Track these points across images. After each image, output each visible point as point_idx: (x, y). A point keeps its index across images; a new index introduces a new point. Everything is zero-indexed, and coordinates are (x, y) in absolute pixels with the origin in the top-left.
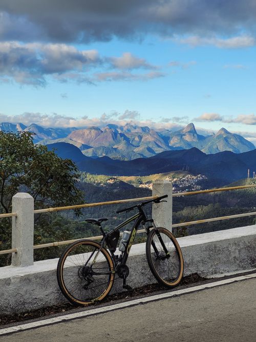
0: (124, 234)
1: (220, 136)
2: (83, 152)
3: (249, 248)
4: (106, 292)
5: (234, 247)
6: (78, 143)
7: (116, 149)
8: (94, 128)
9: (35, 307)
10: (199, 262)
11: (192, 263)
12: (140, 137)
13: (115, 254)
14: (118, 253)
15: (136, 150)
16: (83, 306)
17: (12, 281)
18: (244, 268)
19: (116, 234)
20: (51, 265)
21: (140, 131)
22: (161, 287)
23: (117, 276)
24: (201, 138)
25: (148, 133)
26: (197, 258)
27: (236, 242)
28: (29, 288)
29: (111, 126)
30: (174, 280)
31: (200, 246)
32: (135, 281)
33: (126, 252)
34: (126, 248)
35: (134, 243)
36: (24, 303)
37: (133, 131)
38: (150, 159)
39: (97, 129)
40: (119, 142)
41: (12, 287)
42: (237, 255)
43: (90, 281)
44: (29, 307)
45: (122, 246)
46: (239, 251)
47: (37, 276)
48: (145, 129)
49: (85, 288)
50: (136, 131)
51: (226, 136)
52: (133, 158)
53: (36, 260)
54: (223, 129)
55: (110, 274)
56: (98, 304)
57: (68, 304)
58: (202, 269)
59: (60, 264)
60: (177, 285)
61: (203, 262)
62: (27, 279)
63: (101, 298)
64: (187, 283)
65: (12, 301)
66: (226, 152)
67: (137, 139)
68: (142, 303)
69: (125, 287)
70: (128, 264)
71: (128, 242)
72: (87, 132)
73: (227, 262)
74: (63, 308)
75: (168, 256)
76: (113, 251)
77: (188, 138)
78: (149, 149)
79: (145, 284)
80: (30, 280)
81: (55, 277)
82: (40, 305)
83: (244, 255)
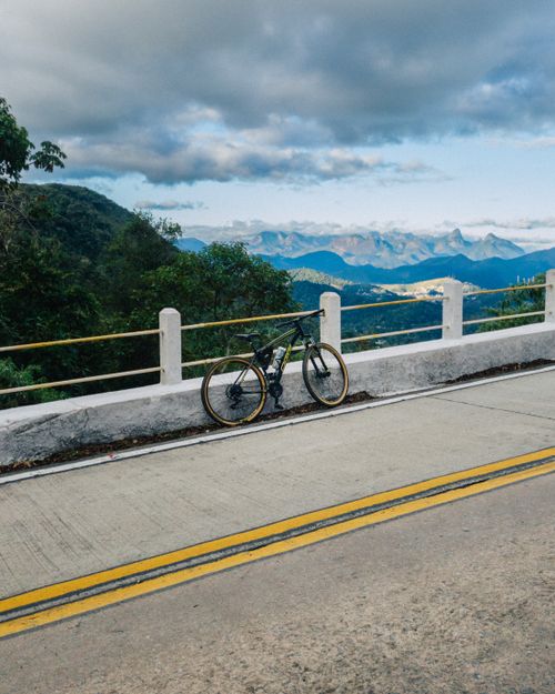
0: (278, 351)
1: (487, 242)
2: (345, 260)
3: (427, 364)
4: (257, 412)
5: (409, 364)
6: (340, 251)
7: (379, 257)
8: (356, 236)
9: (178, 427)
10: (367, 379)
11: (359, 380)
12: (404, 244)
13: (268, 371)
14: (271, 370)
15: (400, 257)
16: (229, 426)
17: (153, 400)
18: (422, 386)
19: (270, 350)
20: (195, 384)
21: (404, 238)
22: (319, 406)
23: (269, 395)
24: (467, 244)
25: (412, 240)
26: (365, 376)
27: (412, 358)
28: (172, 408)
29: (374, 234)
30: (334, 399)
31: (369, 363)
32: (293, 400)
33: (280, 368)
34: (280, 365)
35: (291, 360)
36: (166, 423)
37: (397, 238)
38: (414, 266)
39: (359, 236)
40: (382, 250)
41: (151, 407)
42: (413, 371)
43: (238, 402)
44: (172, 428)
45: (275, 364)
46: (416, 367)
47: (180, 395)
48: (409, 236)
49: (233, 407)
50: (400, 237)
51: (494, 241)
52: (397, 266)
53: (184, 378)
54: (491, 235)
55: (262, 393)
56: (247, 424)
57: (214, 424)
58: (371, 387)
59: (205, 384)
60: (339, 404)
61: (373, 379)
62: (168, 399)
63: (250, 418)
64: (350, 402)
65: (152, 422)
66: (495, 259)
67: (400, 246)
68: (292, 424)
69: (278, 407)
70: (283, 382)
71: (282, 360)
72: (349, 240)
73: (401, 380)
74: (209, 428)
75: (329, 374)
76: (265, 369)
77: (453, 244)
78: (414, 257)
79: (304, 403)
80: (172, 400)
81: (200, 396)
82: (184, 425)
83: (421, 370)
